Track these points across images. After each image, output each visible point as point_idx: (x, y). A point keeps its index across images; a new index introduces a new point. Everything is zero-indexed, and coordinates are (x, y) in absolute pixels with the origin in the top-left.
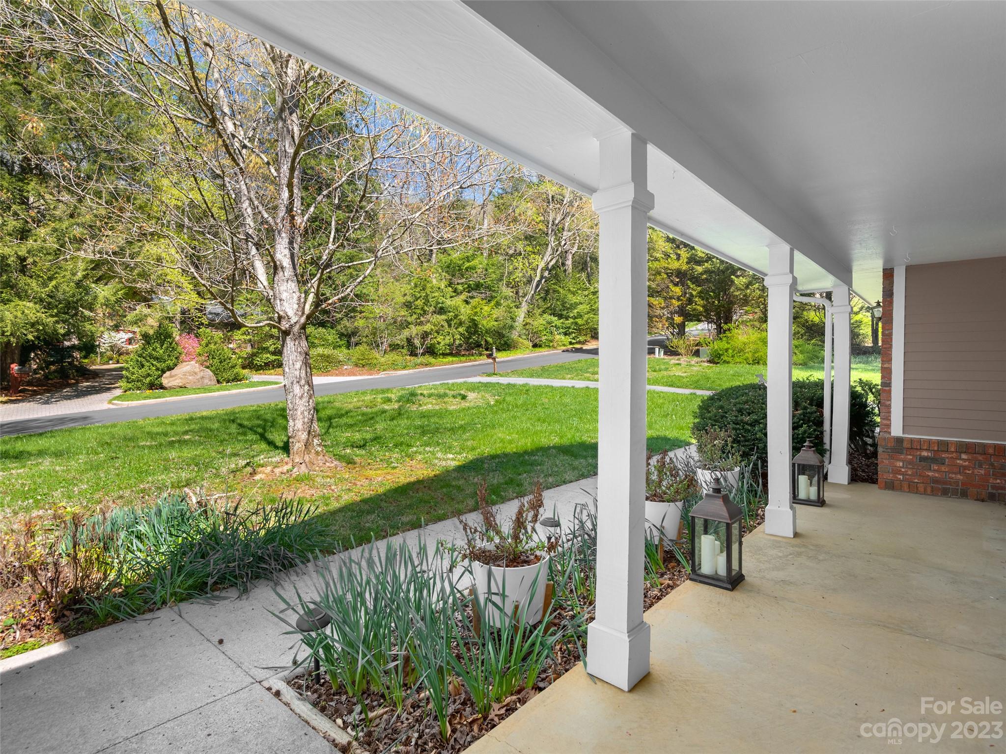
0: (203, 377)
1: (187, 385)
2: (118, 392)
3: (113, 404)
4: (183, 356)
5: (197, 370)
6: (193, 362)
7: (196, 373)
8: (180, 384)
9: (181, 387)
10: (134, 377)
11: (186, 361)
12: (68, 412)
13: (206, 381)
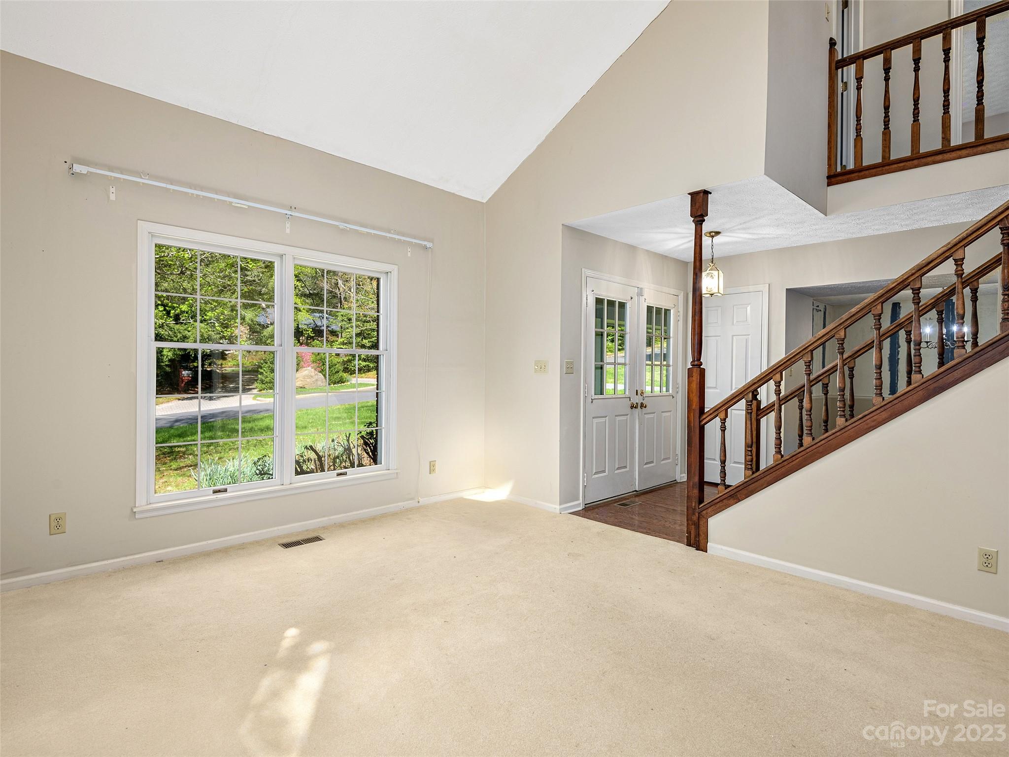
0: (317, 380)
1: (306, 386)
2: (255, 391)
3: (258, 400)
4: (302, 363)
5: (313, 374)
6: (310, 368)
7: (312, 377)
8: (301, 385)
9: (301, 388)
10: (267, 380)
11: (305, 367)
12: (226, 406)
13: (319, 383)
